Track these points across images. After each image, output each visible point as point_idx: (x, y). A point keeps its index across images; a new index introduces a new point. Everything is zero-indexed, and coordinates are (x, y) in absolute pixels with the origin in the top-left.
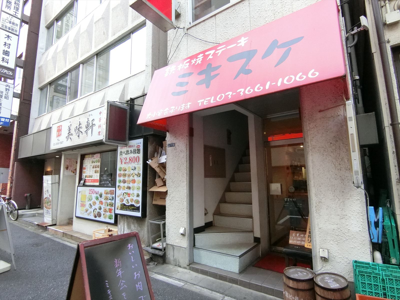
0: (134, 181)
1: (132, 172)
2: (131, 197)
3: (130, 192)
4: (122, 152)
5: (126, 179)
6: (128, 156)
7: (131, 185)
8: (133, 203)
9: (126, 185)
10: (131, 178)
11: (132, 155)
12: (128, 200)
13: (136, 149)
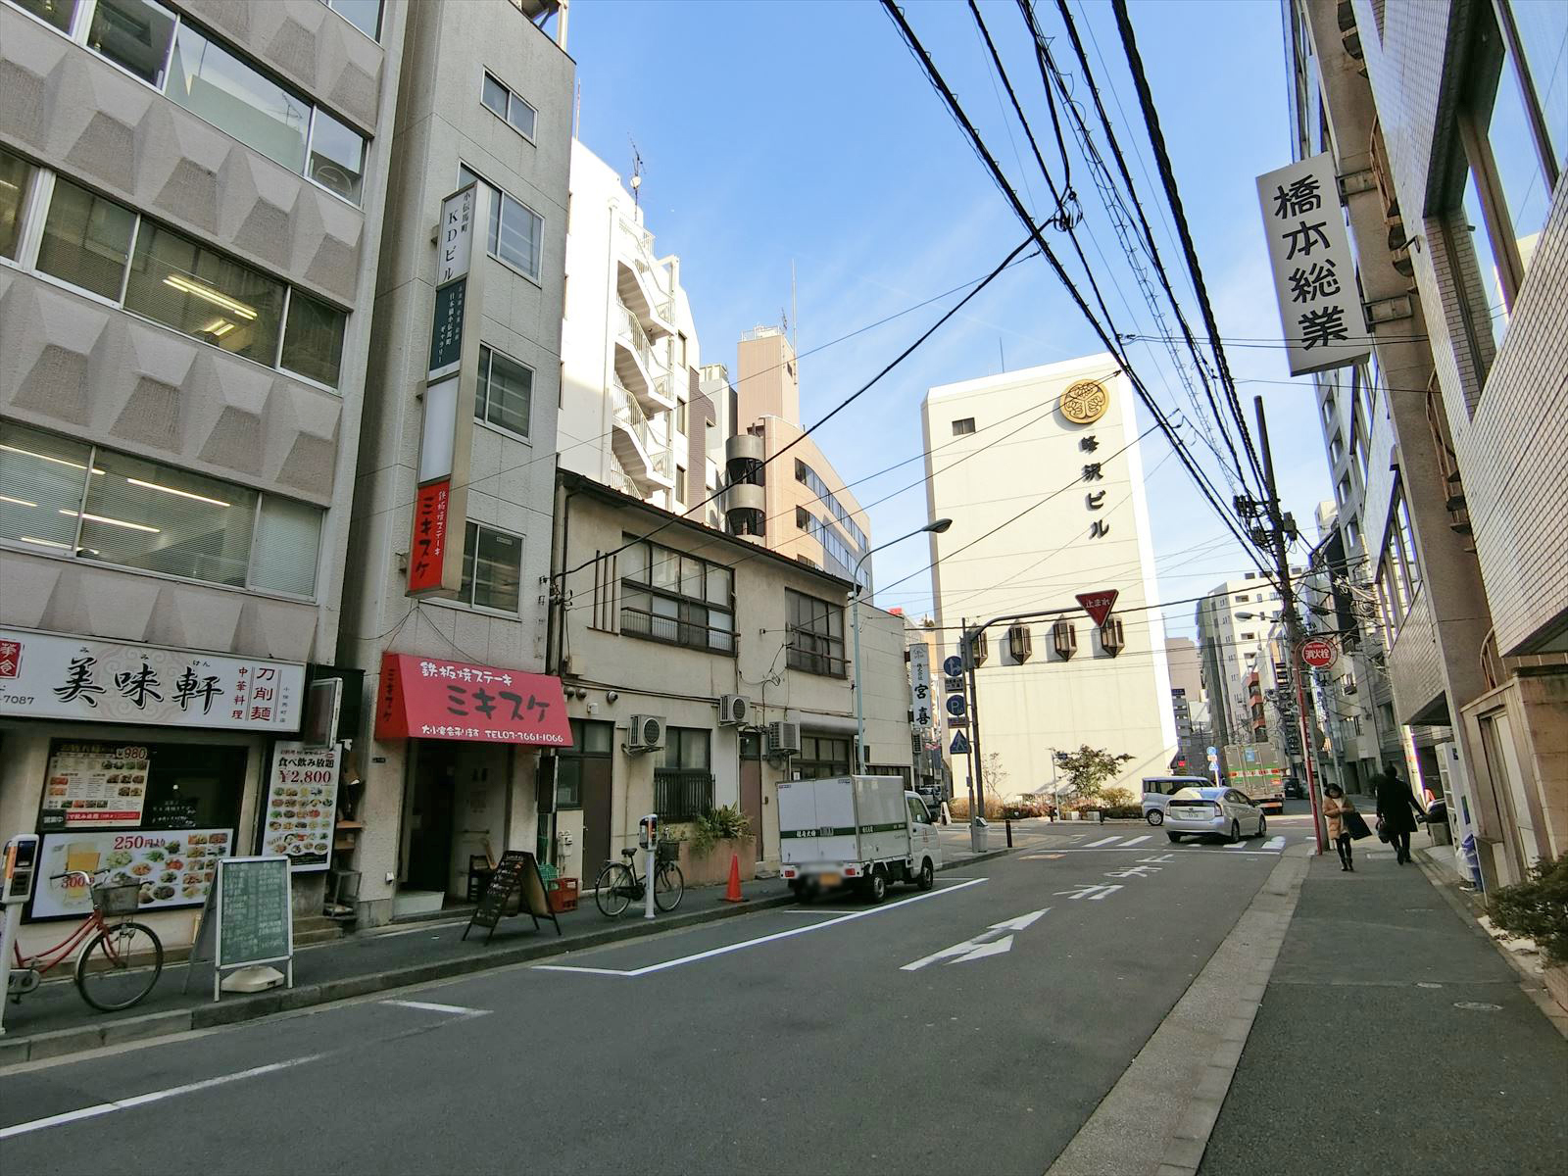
0: (316, 814)
1: (313, 797)
2: (307, 841)
3: (307, 831)
4: (286, 760)
5: (296, 809)
6: (303, 770)
7: (308, 820)
8: (312, 850)
9: (294, 820)
10: (310, 808)
11: (314, 769)
12: (298, 847)
13: (325, 759)
